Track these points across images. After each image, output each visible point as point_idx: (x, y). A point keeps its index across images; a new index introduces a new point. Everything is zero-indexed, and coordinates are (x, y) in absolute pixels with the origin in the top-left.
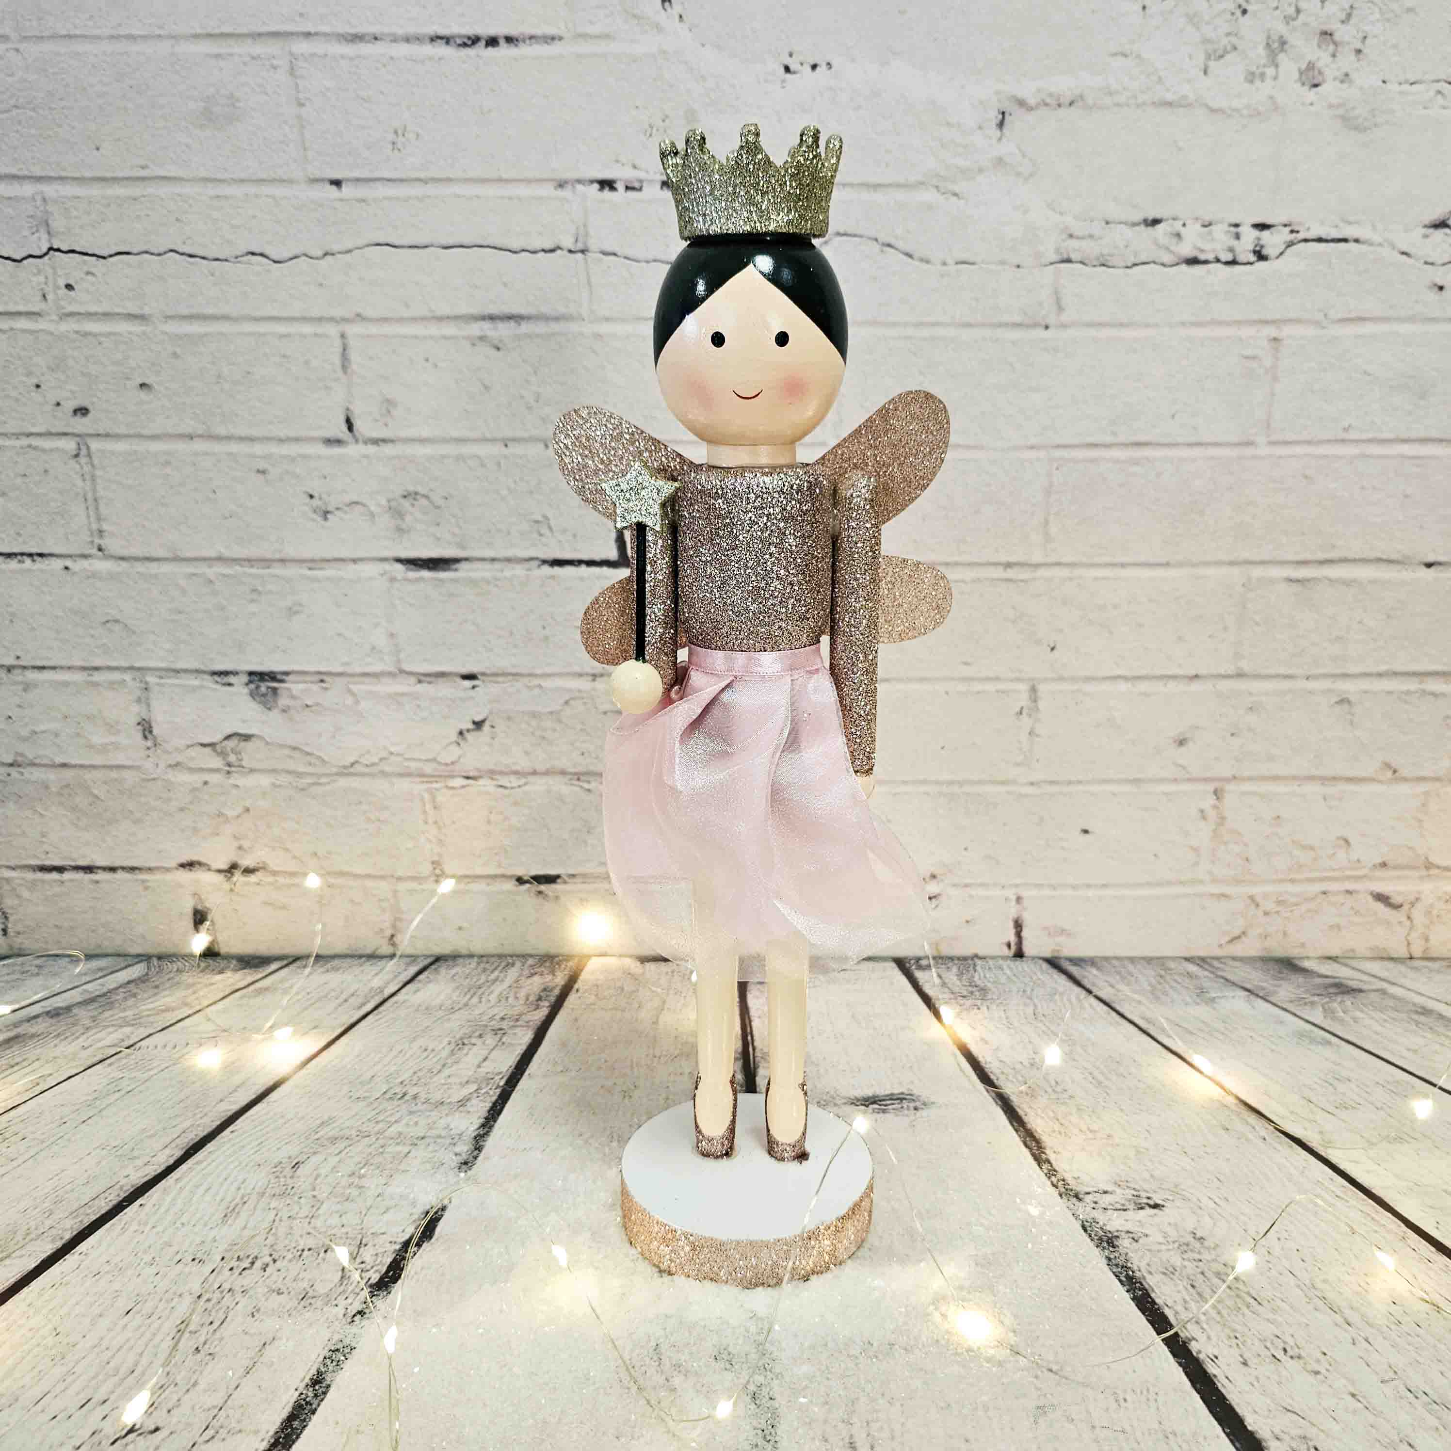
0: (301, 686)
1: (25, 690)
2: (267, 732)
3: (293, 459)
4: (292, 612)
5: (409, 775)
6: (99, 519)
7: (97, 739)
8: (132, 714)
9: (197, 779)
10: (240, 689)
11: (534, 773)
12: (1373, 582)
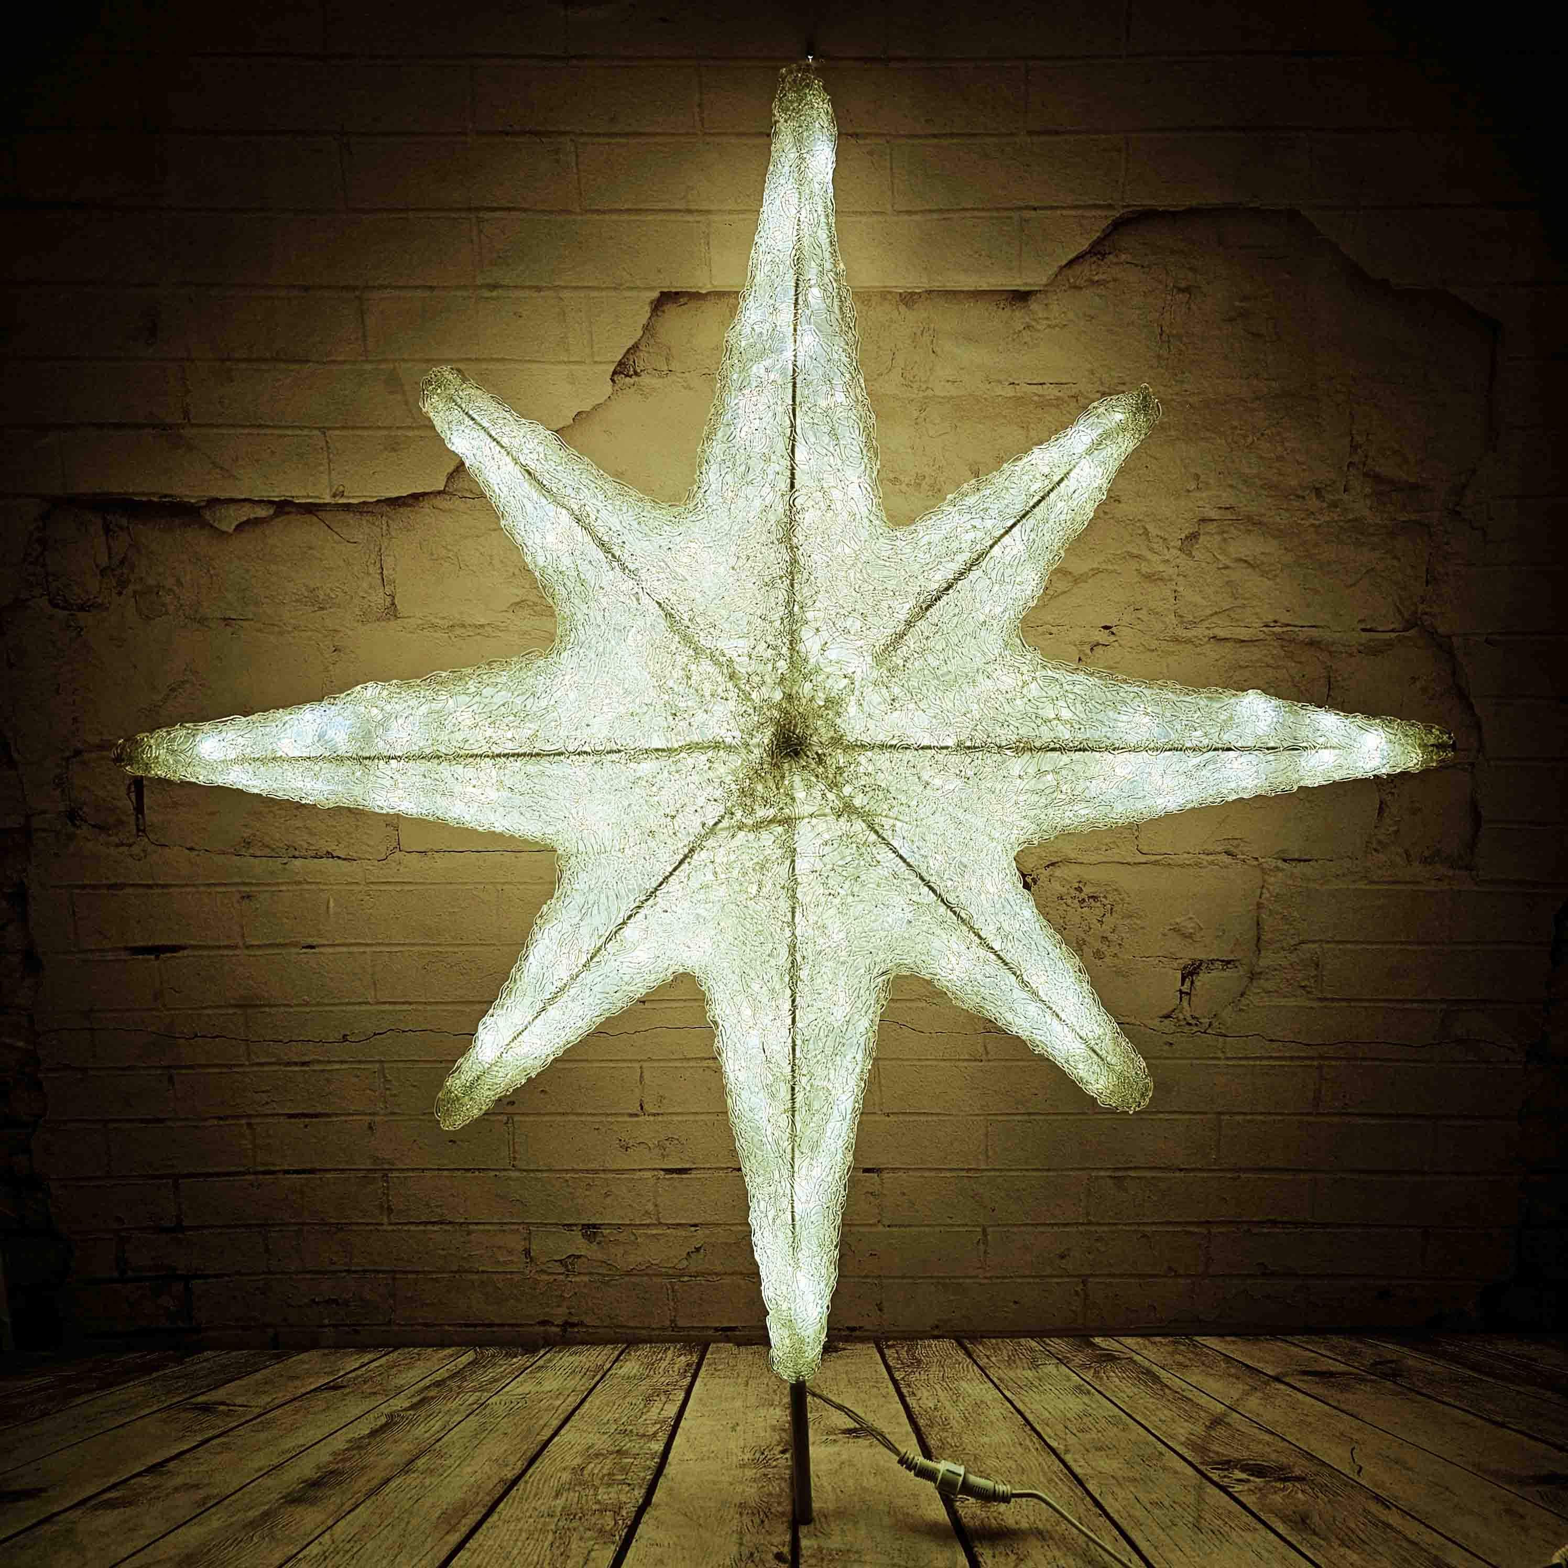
0: (608, 1231)
1: (468, 1235)
2: (589, 1254)
3: (612, 1123)
4: (607, 1195)
5: (661, 1275)
6: (514, 1152)
7: (501, 1260)
8: (521, 1246)
9: (551, 1278)
10: (577, 1233)
11: (726, 1273)
12: (1153, 1178)
